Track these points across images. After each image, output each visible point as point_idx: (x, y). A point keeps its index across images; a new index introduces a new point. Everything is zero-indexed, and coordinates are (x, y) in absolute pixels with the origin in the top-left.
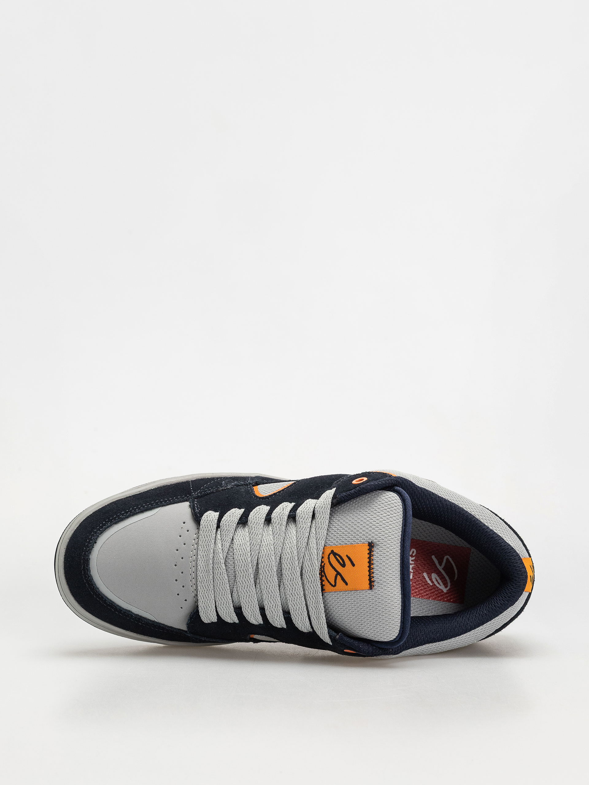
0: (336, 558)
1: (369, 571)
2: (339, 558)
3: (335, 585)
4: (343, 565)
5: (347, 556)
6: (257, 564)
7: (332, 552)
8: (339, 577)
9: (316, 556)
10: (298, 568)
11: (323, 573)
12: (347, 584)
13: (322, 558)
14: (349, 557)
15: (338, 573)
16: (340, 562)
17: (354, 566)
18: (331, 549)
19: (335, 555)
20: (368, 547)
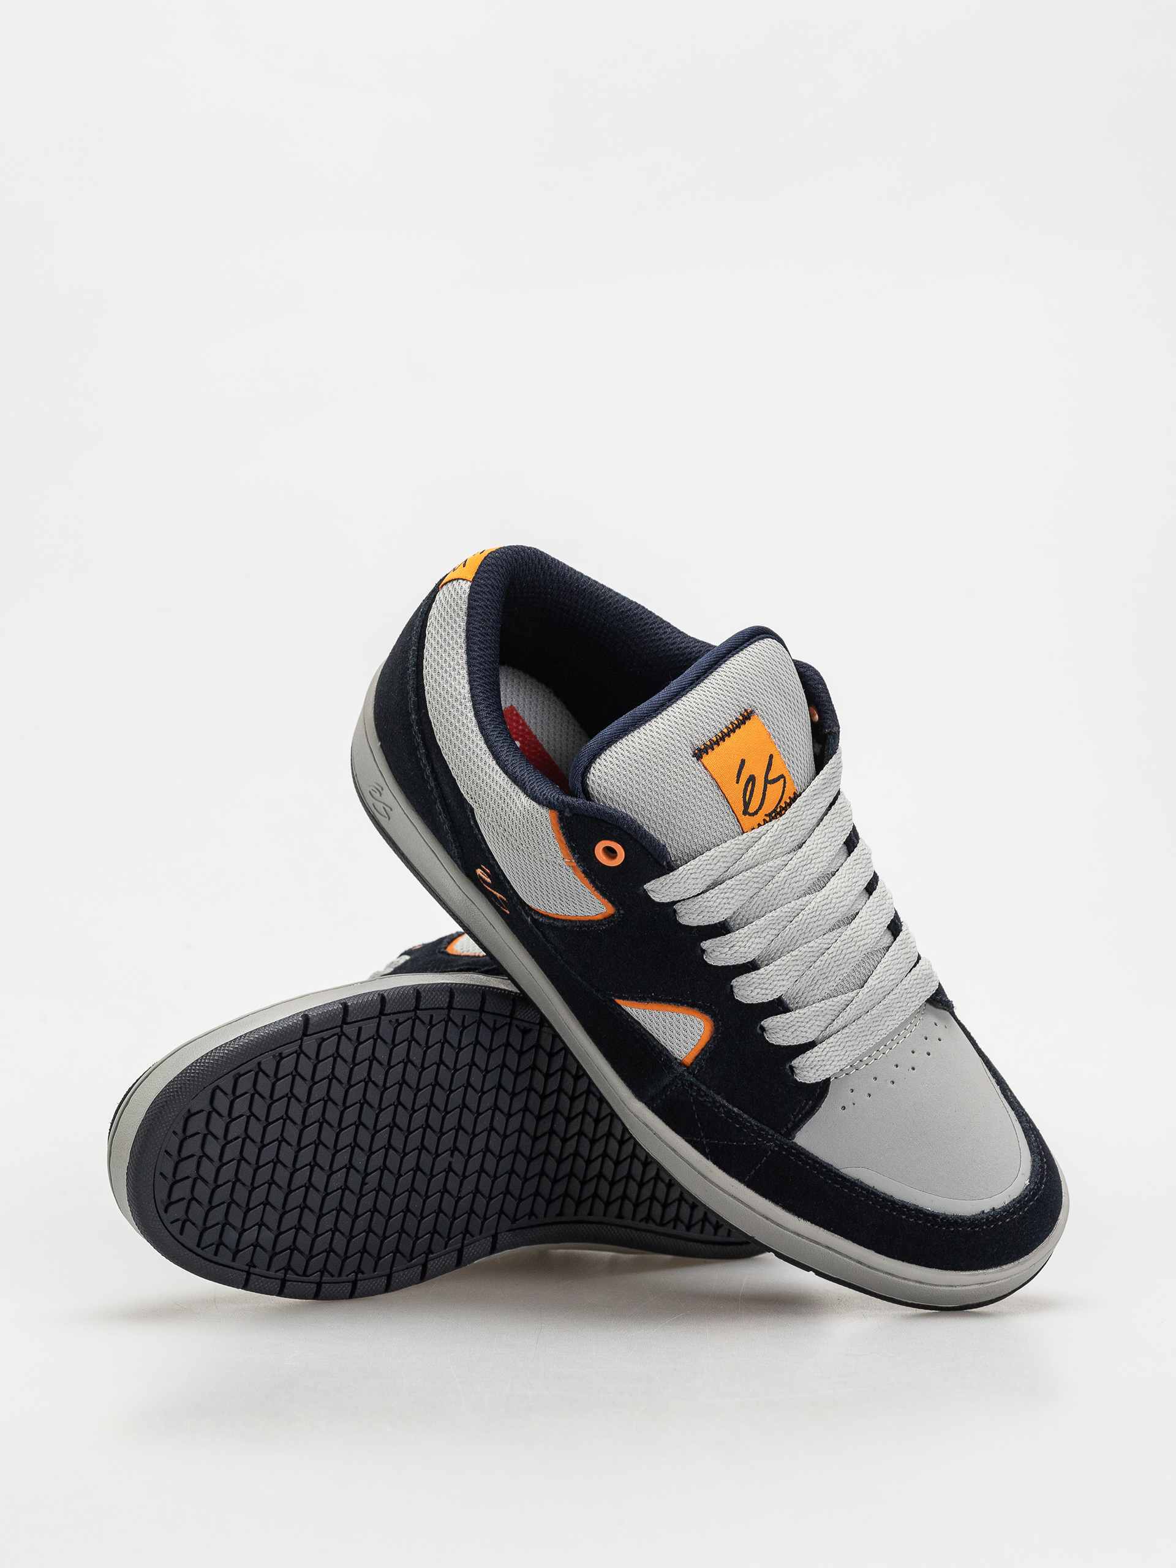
0: (750, 799)
1: (733, 731)
2: (748, 794)
3: (782, 776)
4: (752, 779)
5: (737, 782)
6: (831, 930)
7: (745, 812)
8: (770, 777)
9: (766, 835)
10: (797, 856)
11: (778, 810)
12: (771, 757)
13: (759, 825)
14: (737, 777)
15: (767, 782)
16: (752, 787)
17: (743, 762)
18: (742, 817)
19: (746, 804)
20: (704, 755)
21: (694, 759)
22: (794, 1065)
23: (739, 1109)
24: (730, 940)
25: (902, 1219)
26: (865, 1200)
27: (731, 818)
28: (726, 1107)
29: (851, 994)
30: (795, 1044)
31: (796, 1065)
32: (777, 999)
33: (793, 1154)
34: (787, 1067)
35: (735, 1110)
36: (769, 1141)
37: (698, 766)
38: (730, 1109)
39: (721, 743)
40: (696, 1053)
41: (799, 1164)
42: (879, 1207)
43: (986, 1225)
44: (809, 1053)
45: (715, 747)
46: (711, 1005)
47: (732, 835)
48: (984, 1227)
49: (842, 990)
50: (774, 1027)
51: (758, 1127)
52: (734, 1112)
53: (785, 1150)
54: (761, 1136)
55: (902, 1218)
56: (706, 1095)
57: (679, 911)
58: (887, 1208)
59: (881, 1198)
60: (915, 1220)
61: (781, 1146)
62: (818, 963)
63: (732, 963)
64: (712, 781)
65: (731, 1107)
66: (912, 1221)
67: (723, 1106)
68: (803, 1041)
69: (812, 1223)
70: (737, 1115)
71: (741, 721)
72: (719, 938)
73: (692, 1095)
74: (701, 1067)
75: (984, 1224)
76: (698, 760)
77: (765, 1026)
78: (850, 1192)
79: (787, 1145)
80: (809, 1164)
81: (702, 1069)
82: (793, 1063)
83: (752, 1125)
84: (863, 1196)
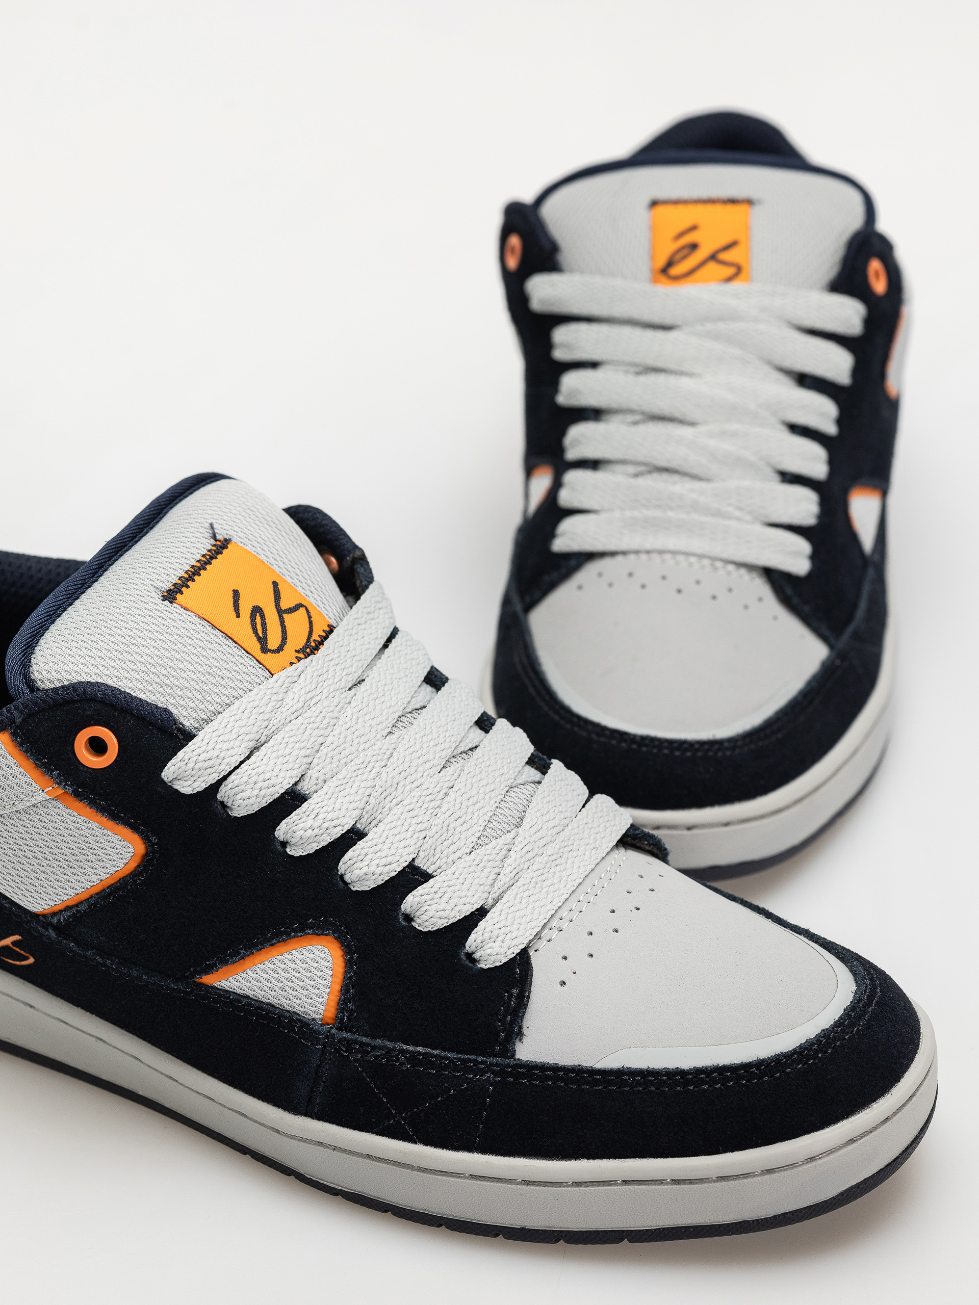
0: (264, 629)
2: (259, 628)
3: (300, 605)
4: (257, 609)
5: (238, 617)
7: (266, 651)
8: (284, 607)
9: (306, 674)
11: (313, 645)
12: (276, 585)
13: (293, 665)
14: (235, 610)
15: (281, 612)
16: (261, 621)
17: (236, 594)
18: (262, 657)
19: (263, 641)
20: (179, 596)
21: (167, 603)
22: (470, 951)
23: (424, 1045)
24: (311, 809)
25: (704, 1091)
26: (643, 1089)
27: (247, 660)
28: (407, 1050)
29: (509, 836)
30: (458, 918)
31: (473, 948)
32: (407, 866)
33: (523, 1075)
34: (463, 957)
35: (420, 1049)
36: (483, 1072)
37: (174, 608)
38: (412, 1051)
39: (196, 578)
40: (335, 998)
41: (536, 1085)
42: (667, 1089)
43: (821, 1051)
44: (482, 924)
45: (189, 583)
46: (326, 917)
47: (259, 681)
48: (820, 1055)
49: (495, 834)
50: (420, 905)
51: (459, 1059)
52: (419, 1053)
53: (510, 1075)
54: (469, 1070)
55: (704, 1089)
56: (374, 1048)
57: (226, 798)
58: (678, 1086)
59: (664, 1075)
60: (722, 1085)
61: (502, 1073)
62: (445, 807)
63: (325, 840)
64: (201, 622)
65: (411, 1048)
66: (720, 1088)
67: (403, 1052)
68: (467, 910)
69: (588, 1159)
70: (425, 1054)
71: (215, 551)
72: (294, 813)
73: (356, 1061)
74: (351, 1012)
75: (817, 1052)
76: (171, 602)
77: (408, 911)
78: (620, 1087)
79: (508, 1066)
80: (548, 1078)
81: (352, 1015)
82: (467, 948)
83: (451, 1061)
84: (639, 1084)
